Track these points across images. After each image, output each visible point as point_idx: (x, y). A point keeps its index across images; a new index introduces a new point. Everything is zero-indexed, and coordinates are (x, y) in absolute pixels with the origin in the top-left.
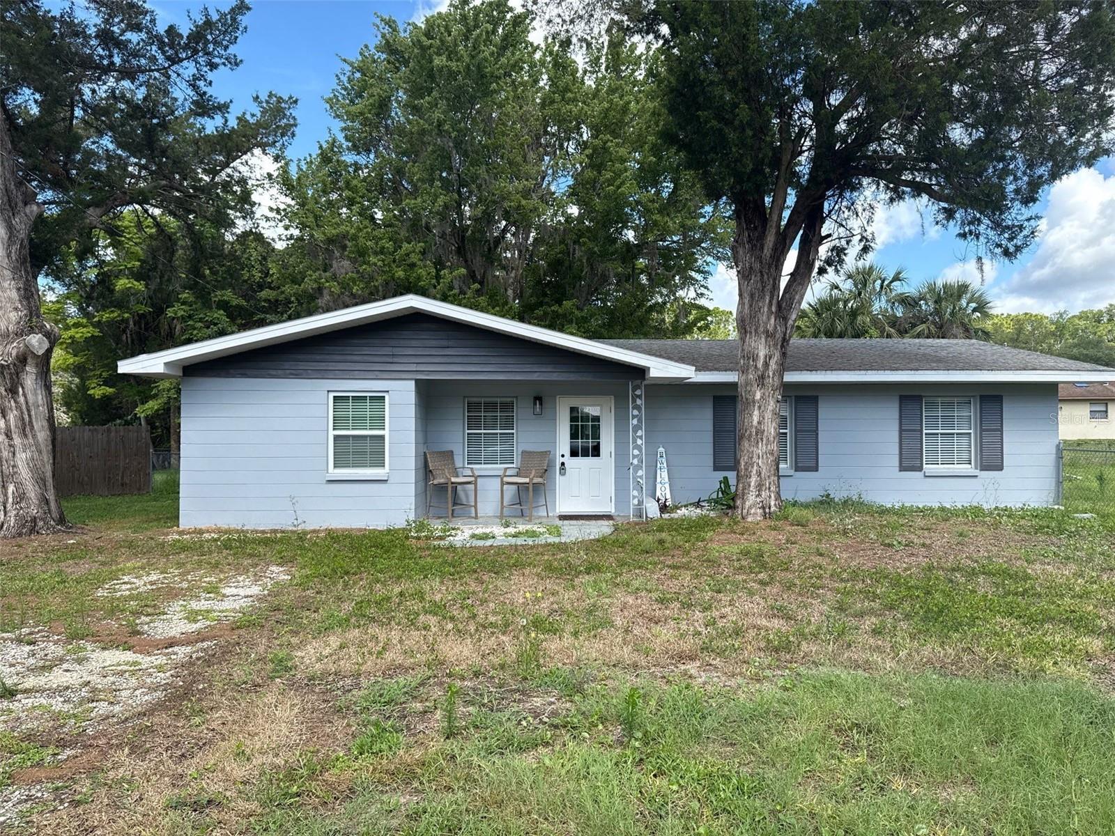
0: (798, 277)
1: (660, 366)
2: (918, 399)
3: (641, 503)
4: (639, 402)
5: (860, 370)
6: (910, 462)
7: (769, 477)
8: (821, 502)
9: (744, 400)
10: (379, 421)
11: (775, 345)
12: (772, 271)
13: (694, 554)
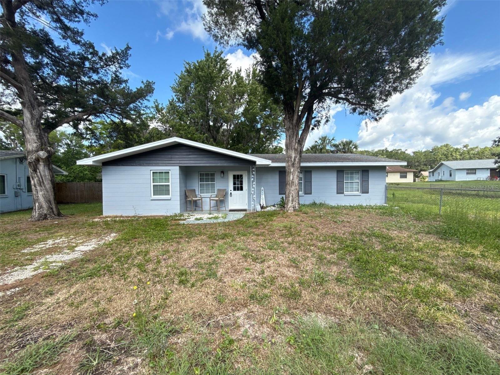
0: (305, 131)
1: (260, 160)
2: (342, 171)
3: (255, 206)
4: (254, 173)
6: (340, 191)
7: (296, 197)
8: (313, 204)
9: (288, 172)
10: (167, 180)
11: (298, 153)
12: (296, 128)
13: (267, 227)
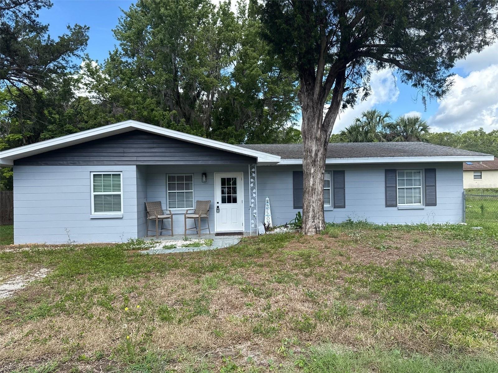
0: (332, 110)
1: (263, 156)
2: (394, 171)
3: (256, 226)
4: (254, 175)
5: (365, 157)
6: (391, 202)
7: (318, 212)
8: (347, 224)
9: (306, 173)
10: (117, 187)
11: (321, 145)
12: (319, 106)
13: (275, 256)
